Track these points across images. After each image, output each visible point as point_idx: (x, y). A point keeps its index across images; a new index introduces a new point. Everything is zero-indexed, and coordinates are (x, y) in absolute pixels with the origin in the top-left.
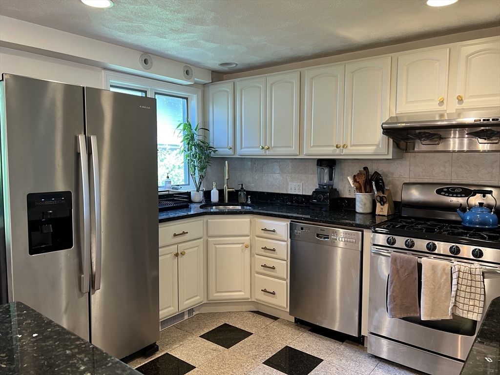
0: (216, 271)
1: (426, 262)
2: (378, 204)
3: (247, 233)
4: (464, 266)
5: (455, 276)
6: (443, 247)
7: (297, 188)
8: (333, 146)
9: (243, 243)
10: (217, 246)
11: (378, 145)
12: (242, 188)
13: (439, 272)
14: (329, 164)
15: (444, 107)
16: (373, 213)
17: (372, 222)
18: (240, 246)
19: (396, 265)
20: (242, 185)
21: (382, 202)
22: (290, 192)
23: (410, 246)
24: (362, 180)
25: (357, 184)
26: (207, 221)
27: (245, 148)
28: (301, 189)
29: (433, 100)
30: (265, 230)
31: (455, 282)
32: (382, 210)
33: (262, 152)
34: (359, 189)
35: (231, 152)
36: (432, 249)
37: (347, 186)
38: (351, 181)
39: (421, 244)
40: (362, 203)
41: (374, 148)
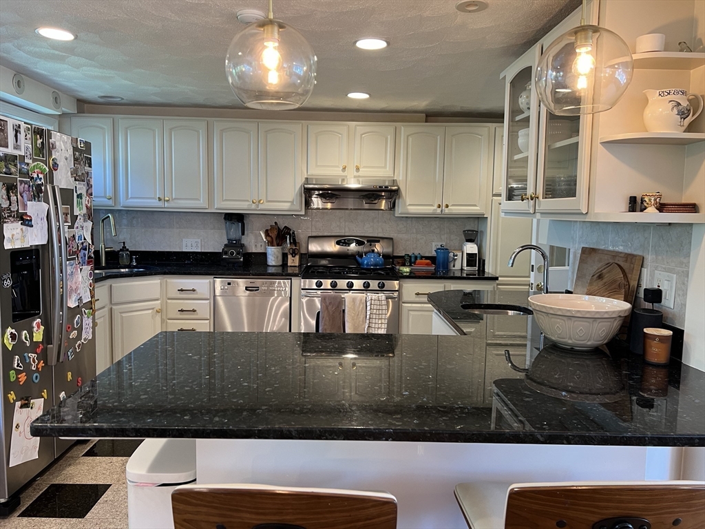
0: (122, 342)
1: (348, 296)
2: (290, 257)
3: (158, 296)
4: (374, 296)
5: (368, 304)
6: (358, 284)
7: (194, 245)
8: (248, 201)
9: (153, 309)
10: (124, 315)
11: (292, 202)
12: (124, 247)
13: (358, 302)
14: (236, 219)
15: (345, 174)
16: (284, 265)
17: (284, 272)
18: (150, 311)
19: (325, 303)
20: (124, 243)
21: (294, 254)
22: (185, 250)
23: (334, 285)
24: (274, 234)
25: (269, 239)
26: (111, 286)
27: (132, 198)
28: (199, 245)
29: (338, 167)
30: (182, 290)
31: (369, 308)
32: (293, 261)
33: (161, 204)
34: (271, 243)
35: (111, 203)
36: (350, 286)
37: (255, 241)
38: (263, 236)
39: (343, 283)
40: (273, 256)
41: (289, 204)
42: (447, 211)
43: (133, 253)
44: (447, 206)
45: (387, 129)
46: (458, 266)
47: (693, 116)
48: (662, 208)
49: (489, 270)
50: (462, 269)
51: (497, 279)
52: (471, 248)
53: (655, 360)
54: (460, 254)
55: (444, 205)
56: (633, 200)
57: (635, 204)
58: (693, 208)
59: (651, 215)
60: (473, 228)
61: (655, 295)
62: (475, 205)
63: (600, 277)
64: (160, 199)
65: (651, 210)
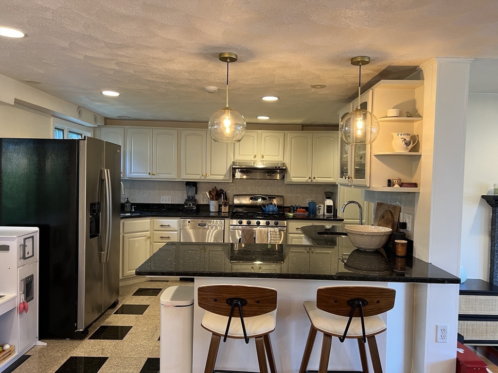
1: (257, 229)
2: (223, 206)
3: (149, 229)
4: (272, 229)
5: (269, 234)
6: (263, 222)
7: (167, 200)
8: (200, 175)
9: (146, 236)
10: (130, 239)
11: (225, 176)
12: (128, 201)
13: (263, 233)
14: (192, 185)
15: (255, 159)
16: (220, 211)
17: (219, 216)
18: (144, 238)
19: (244, 233)
20: (128, 198)
21: (225, 205)
22: (162, 202)
23: (249, 223)
24: (214, 194)
25: (211, 196)
26: (124, 223)
27: (133, 173)
28: (170, 200)
29: (251, 155)
30: (162, 226)
31: (269, 236)
32: (225, 209)
33: (150, 176)
34: (212, 199)
36: (258, 223)
37: (203, 198)
38: (208, 194)
39: (254, 222)
40: (213, 206)
41: (223, 176)
42: (314, 181)
43: (133, 204)
44: (314, 178)
45: (279, 134)
46: (321, 213)
47: (413, 144)
48: (401, 185)
49: (340, 215)
50: (324, 215)
51: (343, 220)
52: (329, 202)
53: (400, 254)
54: (322, 206)
55: (313, 177)
56: (389, 181)
57: (390, 183)
58: (415, 185)
59: (396, 188)
60: (330, 191)
61: (404, 225)
62: (331, 178)
63: (383, 217)
64: (149, 174)
65: (396, 186)
